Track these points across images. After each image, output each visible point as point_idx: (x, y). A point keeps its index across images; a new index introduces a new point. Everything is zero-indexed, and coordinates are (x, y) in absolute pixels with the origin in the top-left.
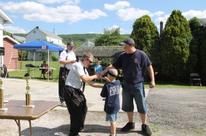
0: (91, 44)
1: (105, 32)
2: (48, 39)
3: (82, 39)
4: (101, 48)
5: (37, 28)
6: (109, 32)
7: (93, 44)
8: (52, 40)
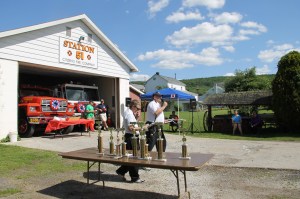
0: (219, 89)
1: (237, 73)
2: (170, 86)
3: (208, 83)
4: (232, 94)
5: (157, 74)
6: (241, 74)
7: (222, 89)
8: (175, 86)
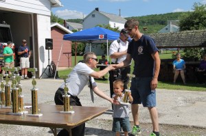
0: (173, 27)
1: (197, 8)
2: (112, 25)
3: (161, 21)
5: (97, 9)
6: (202, 8)
7: (177, 27)
